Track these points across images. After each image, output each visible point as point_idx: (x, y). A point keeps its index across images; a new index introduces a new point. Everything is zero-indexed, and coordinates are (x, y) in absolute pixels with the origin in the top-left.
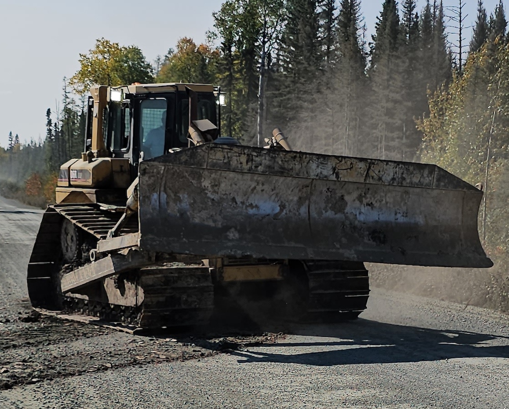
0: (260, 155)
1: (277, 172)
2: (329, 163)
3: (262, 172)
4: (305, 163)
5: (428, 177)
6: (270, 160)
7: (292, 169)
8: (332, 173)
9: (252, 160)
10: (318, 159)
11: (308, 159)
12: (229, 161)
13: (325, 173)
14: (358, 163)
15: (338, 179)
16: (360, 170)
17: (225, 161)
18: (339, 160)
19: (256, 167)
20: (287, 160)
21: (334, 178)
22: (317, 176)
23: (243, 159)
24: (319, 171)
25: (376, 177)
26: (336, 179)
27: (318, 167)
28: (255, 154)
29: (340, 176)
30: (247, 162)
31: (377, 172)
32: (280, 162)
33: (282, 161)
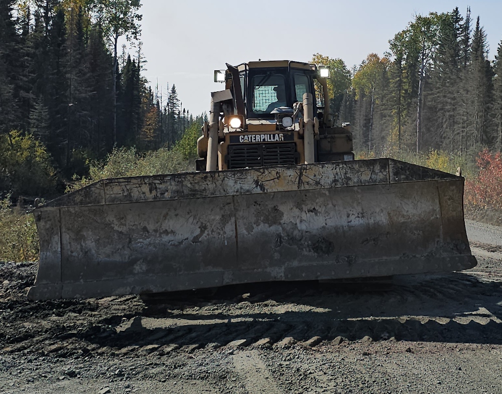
0: (164, 182)
1: (187, 195)
2: (249, 177)
3: (170, 198)
4: (220, 182)
5: (381, 172)
6: (177, 185)
7: (205, 189)
8: (255, 186)
9: (156, 188)
10: (234, 175)
11: (221, 177)
12: (130, 193)
13: (246, 187)
14: (286, 172)
15: (264, 190)
16: (290, 178)
17: (125, 194)
18: (260, 172)
19: (162, 194)
20: (196, 181)
21: (258, 190)
22: (237, 192)
23: (145, 188)
24: (238, 186)
25: (311, 182)
26: (261, 192)
27: (236, 182)
28: (158, 182)
29: (266, 188)
30: (151, 191)
31: (312, 177)
32: (189, 185)
33: (191, 183)
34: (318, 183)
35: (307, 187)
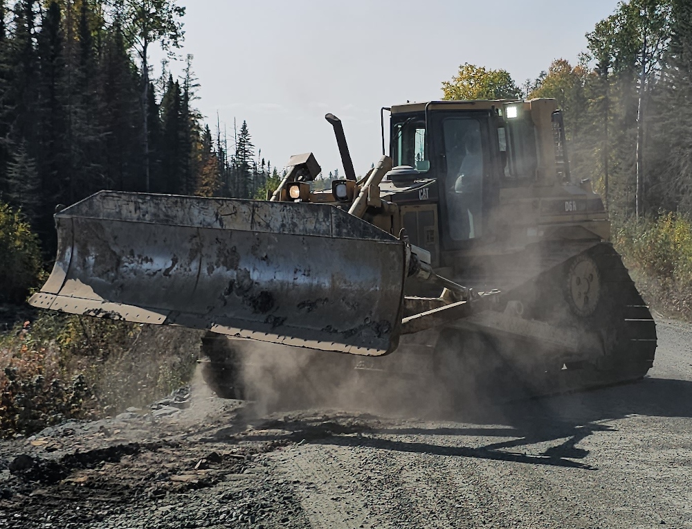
0: (145, 202)
1: (162, 220)
2: (210, 208)
3: (150, 221)
4: (187, 209)
5: (324, 221)
6: (154, 207)
7: (176, 216)
8: (215, 219)
9: (139, 208)
10: (198, 203)
11: (189, 204)
12: (120, 210)
13: (208, 220)
14: (241, 206)
15: (222, 226)
16: (244, 215)
17: (117, 210)
18: (220, 204)
19: (144, 215)
20: (169, 206)
21: (217, 225)
22: (201, 223)
23: (132, 207)
24: (201, 217)
25: (263, 223)
26: (220, 227)
27: (199, 213)
28: (140, 201)
29: (224, 223)
30: (136, 210)
31: (263, 217)
32: (164, 209)
33: (165, 207)
34: (268, 226)
35: (259, 229)
